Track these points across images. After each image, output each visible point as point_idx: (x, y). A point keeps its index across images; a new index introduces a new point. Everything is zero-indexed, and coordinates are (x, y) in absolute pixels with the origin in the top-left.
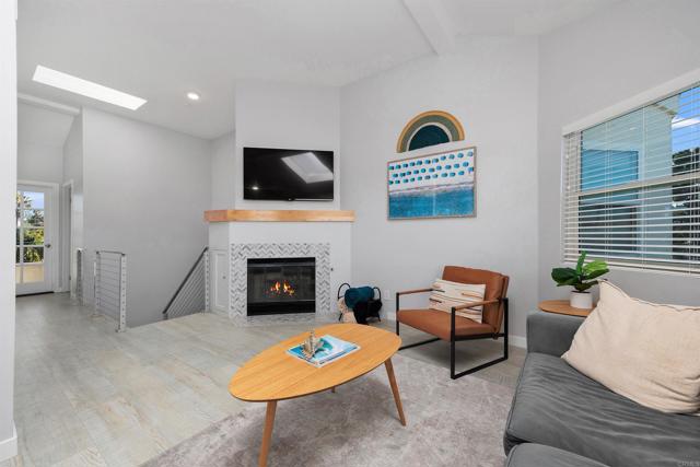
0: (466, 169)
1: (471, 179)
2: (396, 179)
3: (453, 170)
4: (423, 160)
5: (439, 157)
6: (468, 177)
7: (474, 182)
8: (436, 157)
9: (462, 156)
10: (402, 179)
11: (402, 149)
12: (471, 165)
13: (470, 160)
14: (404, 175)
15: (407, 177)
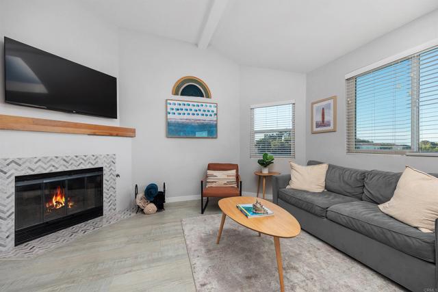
0: (213, 114)
1: (215, 119)
2: (172, 111)
3: (206, 113)
4: (191, 104)
5: (200, 104)
6: (214, 118)
7: (217, 121)
8: (198, 104)
9: (211, 106)
10: (177, 112)
11: (176, 93)
12: (215, 112)
13: (215, 109)
14: (178, 110)
15: (180, 111)
